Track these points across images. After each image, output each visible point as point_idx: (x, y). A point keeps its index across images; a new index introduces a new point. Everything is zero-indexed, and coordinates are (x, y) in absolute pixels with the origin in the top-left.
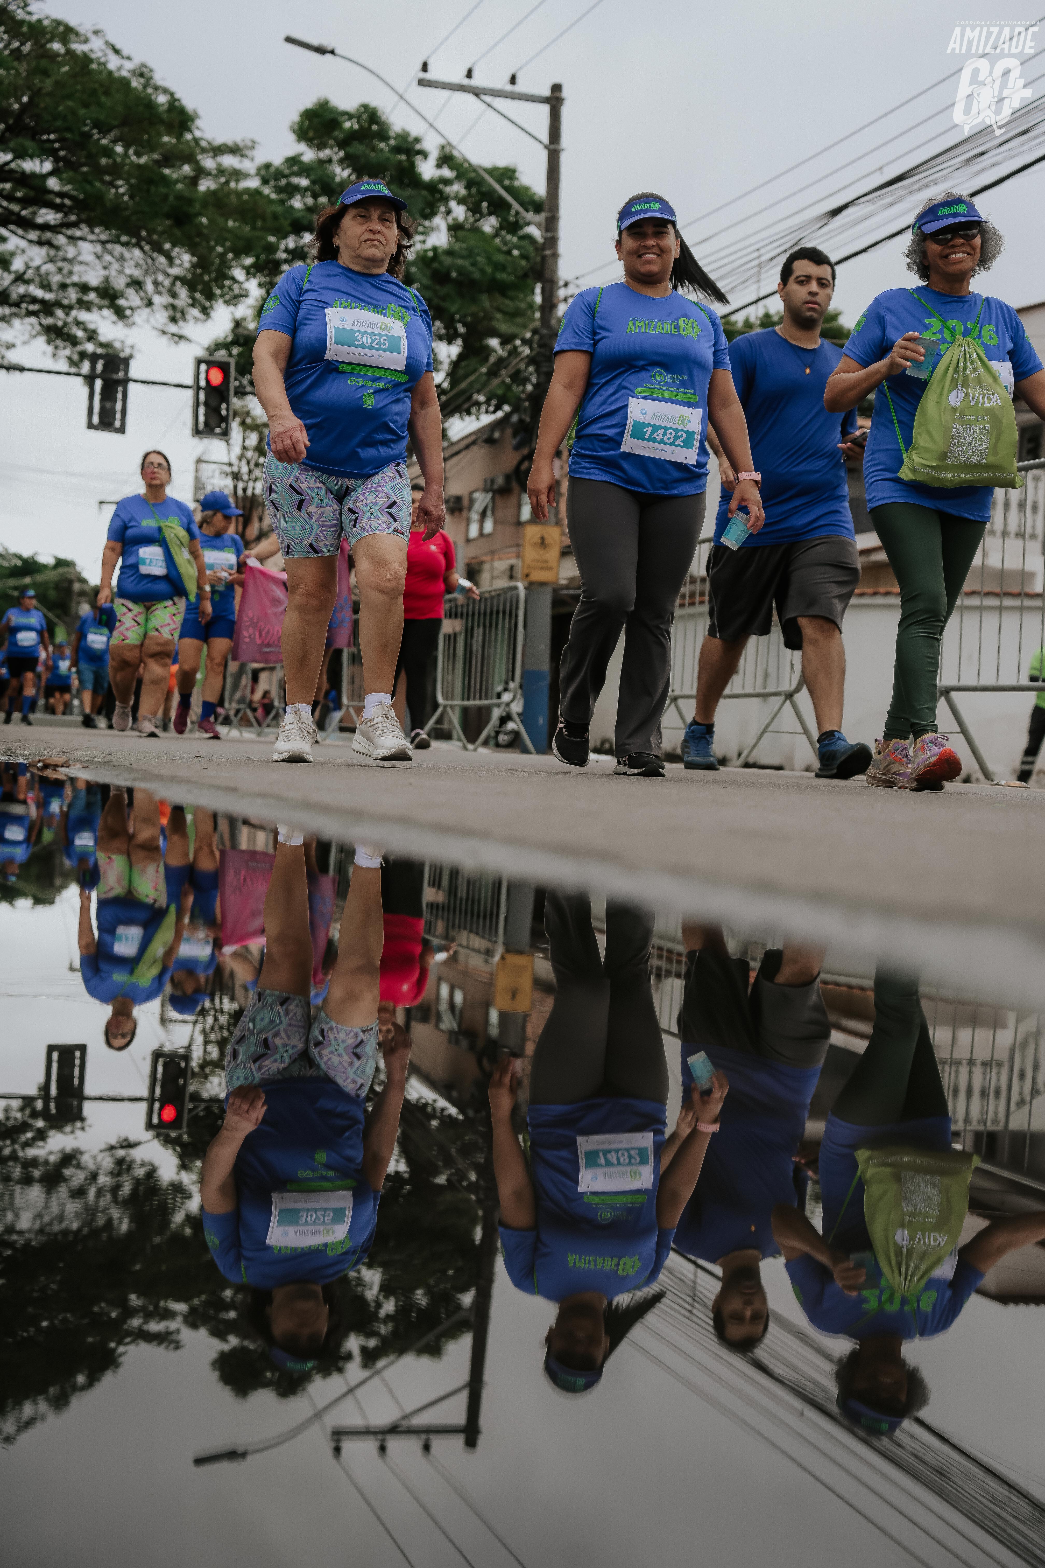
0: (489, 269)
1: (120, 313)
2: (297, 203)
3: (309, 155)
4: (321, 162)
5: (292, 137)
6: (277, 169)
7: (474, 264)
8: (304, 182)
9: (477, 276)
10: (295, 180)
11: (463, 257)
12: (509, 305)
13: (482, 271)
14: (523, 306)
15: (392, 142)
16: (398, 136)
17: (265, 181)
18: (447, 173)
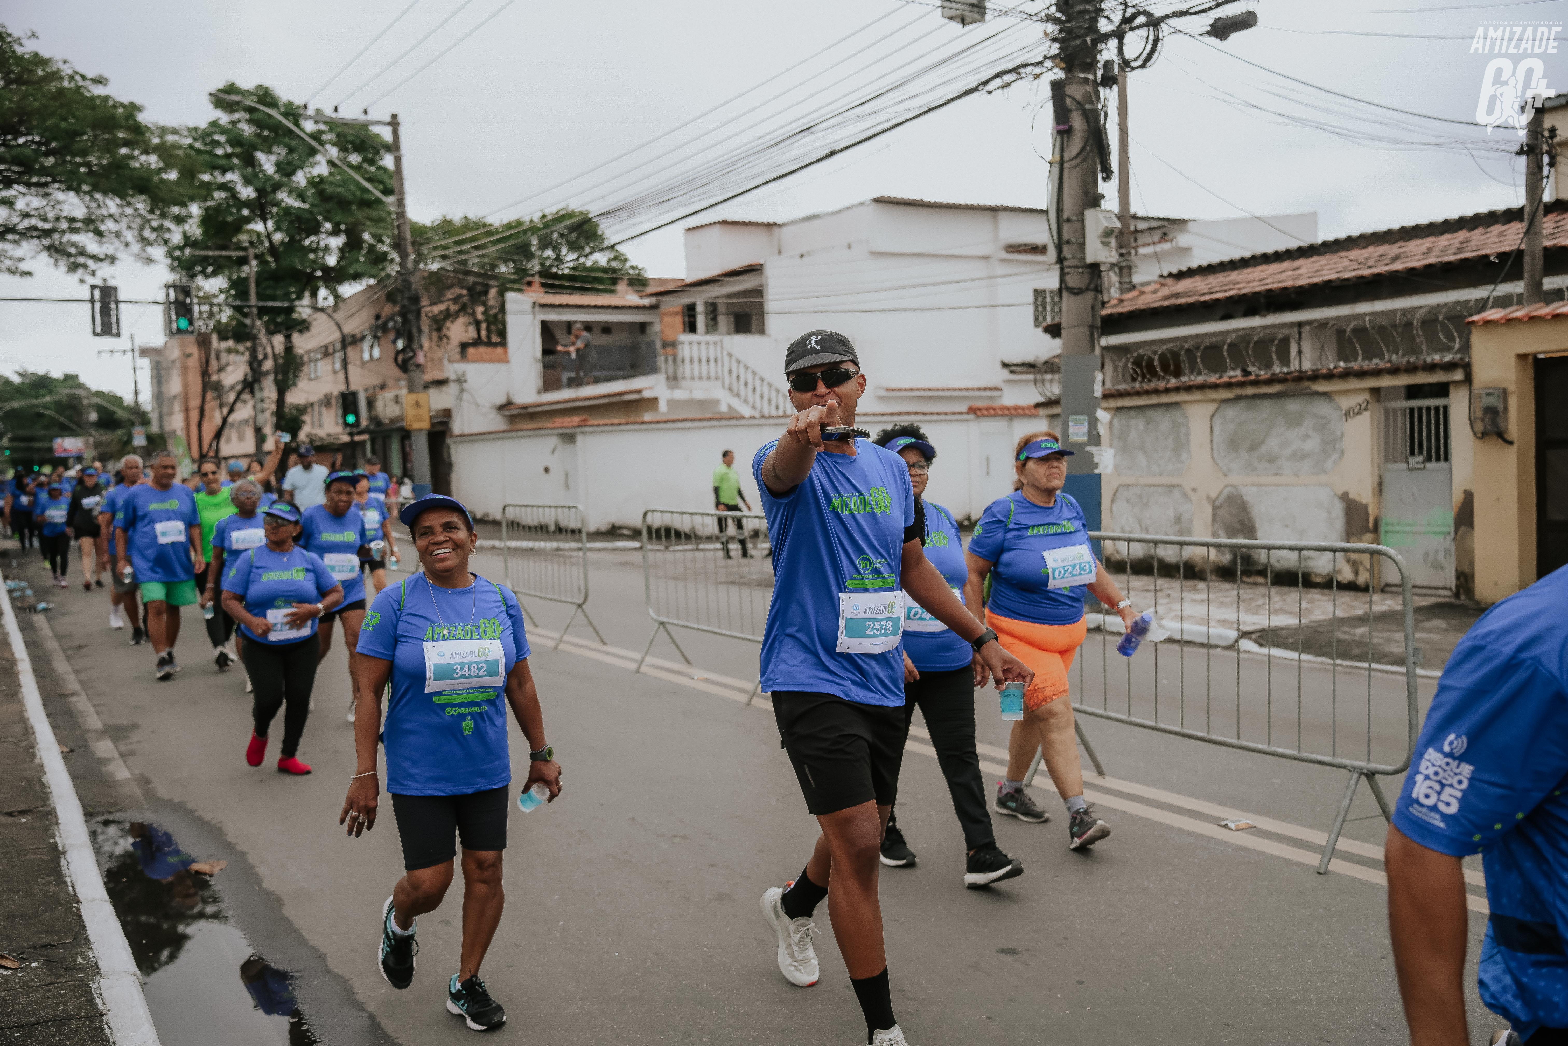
0: (358, 193)
1: (99, 234)
2: (219, 152)
3: (224, 119)
4: (234, 123)
5: (210, 107)
6: (204, 130)
7: (348, 190)
8: (222, 139)
9: (349, 196)
10: (216, 137)
11: (340, 186)
12: (373, 213)
13: (354, 195)
14: (384, 214)
15: (282, 109)
16: (285, 105)
17: (195, 140)
18: (323, 127)
